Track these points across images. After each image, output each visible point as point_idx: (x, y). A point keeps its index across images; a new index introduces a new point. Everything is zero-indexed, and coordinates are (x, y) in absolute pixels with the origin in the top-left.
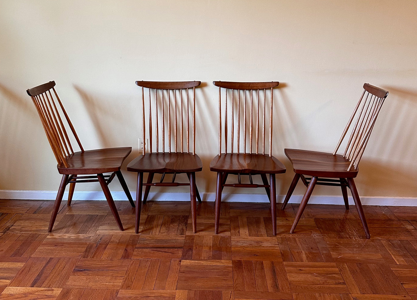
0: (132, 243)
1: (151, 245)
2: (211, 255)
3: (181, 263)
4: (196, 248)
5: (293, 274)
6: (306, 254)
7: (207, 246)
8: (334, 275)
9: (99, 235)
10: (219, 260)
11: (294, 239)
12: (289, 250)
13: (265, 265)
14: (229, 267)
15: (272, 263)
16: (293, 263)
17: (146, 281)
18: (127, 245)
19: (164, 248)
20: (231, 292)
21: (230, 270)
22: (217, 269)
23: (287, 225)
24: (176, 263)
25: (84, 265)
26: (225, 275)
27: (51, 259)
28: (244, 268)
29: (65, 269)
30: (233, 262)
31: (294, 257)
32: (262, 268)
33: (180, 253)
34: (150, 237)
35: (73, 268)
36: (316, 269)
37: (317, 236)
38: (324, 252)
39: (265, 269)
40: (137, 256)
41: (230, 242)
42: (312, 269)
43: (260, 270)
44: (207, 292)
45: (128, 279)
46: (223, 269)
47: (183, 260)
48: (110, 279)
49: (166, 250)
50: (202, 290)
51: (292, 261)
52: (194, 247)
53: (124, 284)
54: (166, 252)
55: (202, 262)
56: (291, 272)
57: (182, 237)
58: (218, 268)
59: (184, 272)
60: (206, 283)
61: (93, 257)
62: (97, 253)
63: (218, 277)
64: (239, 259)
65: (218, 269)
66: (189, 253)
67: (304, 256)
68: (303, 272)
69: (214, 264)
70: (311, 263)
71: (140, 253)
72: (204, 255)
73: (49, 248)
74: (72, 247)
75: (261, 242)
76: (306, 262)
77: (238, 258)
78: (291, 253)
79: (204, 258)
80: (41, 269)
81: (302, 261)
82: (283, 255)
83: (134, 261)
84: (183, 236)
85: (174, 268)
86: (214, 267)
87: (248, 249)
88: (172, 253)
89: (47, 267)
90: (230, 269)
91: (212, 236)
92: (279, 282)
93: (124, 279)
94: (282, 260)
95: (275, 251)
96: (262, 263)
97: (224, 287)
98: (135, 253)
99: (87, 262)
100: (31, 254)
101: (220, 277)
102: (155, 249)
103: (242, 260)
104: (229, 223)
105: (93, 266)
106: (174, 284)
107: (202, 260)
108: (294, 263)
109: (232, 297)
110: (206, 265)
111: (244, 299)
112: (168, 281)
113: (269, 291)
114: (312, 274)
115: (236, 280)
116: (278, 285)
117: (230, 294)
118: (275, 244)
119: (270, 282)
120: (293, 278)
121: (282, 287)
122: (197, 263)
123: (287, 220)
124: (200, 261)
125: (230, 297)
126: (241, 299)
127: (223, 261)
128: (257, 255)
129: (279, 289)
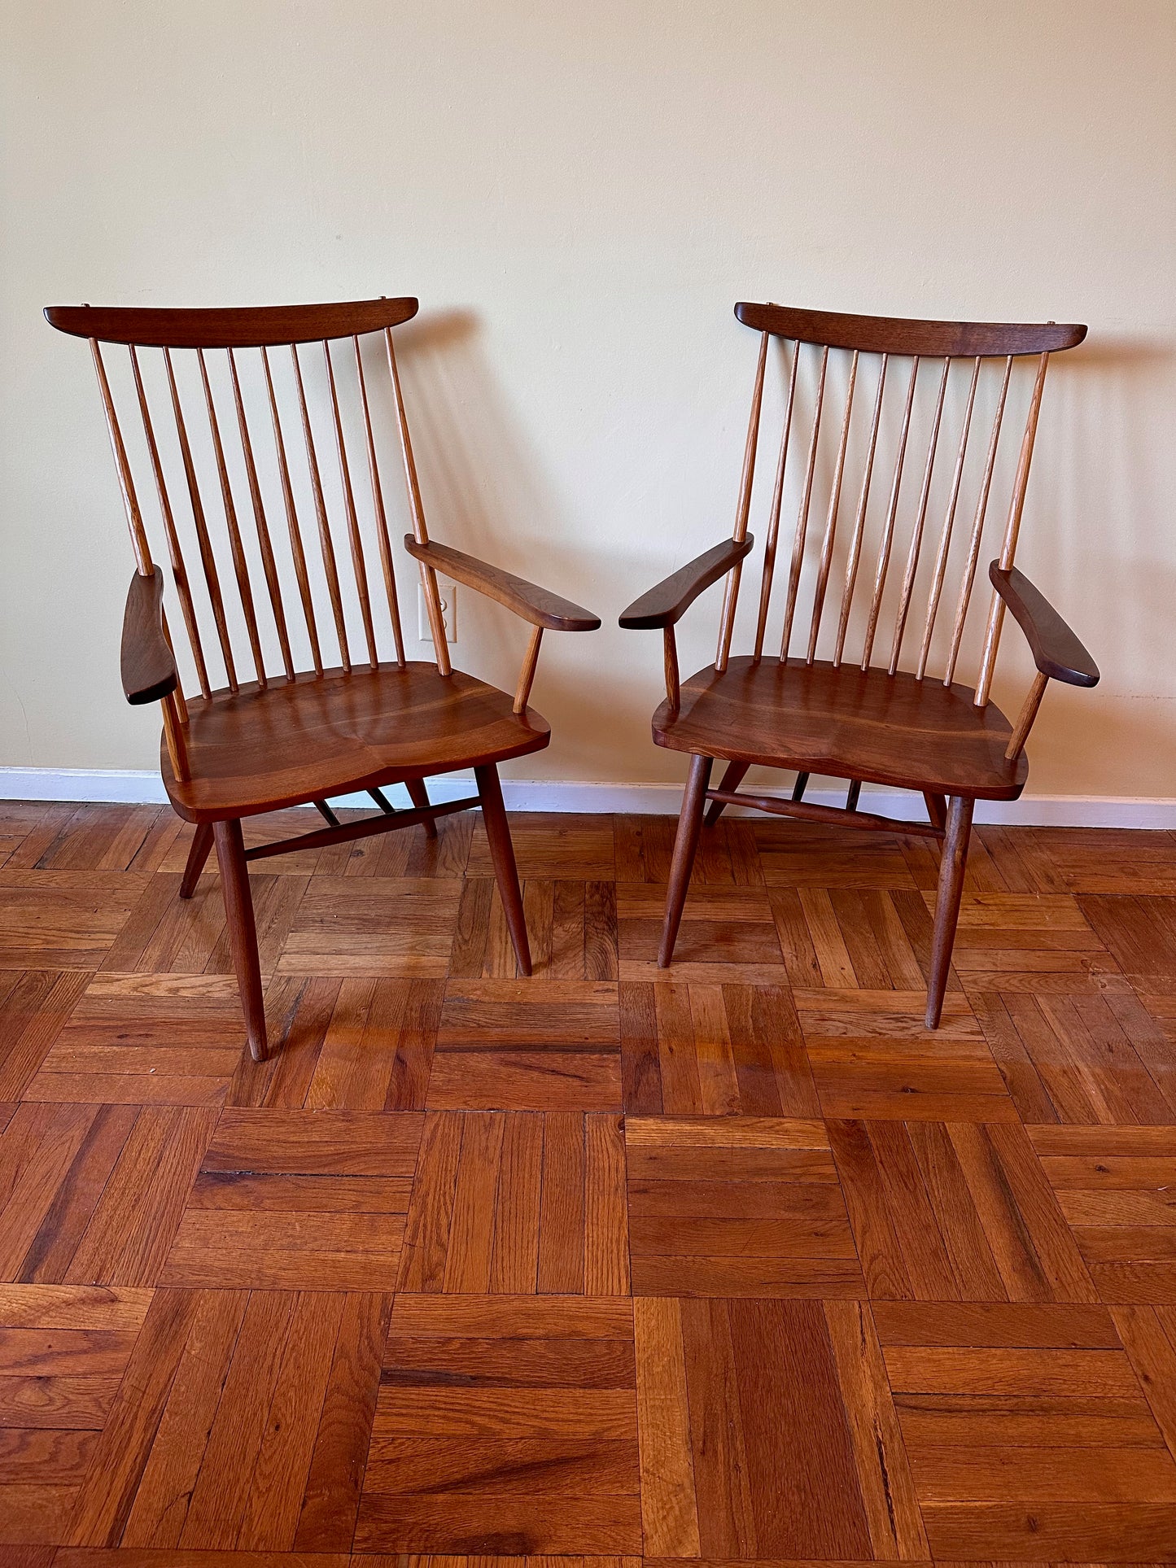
0: (421, 1024)
1: (495, 1034)
2: (737, 1090)
3: (628, 1135)
4: (671, 1050)
5: (1078, 1195)
6: (1098, 1083)
7: (711, 1041)
9: (290, 978)
10: (776, 1119)
11: (1034, 999)
12: (1029, 1062)
13: (957, 1144)
14: (815, 1158)
15: (984, 1132)
16: (1063, 1129)
17: (500, 1243)
18: (403, 1035)
19: (545, 1048)
20: (856, 1304)
21: (828, 1176)
22: (774, 1171)
23: (987, 927)
24: (608, 1139)
25: (237, 1148)
26: (813, 1206)
27: (105, 1110)
28: (881, 1162)
29: (161, 1171)
30: (829, 1130)
31: (1056, 1096)
32: (953, 1163)
33: (613, 1080)
34: (486, 992)
35: (196, 1167)
37: (1110, 981)
38: (1163, 1068)
39: (964, 1170)
40: (448, 1093)
41: (794, 1018)
43: (945, 1173)
44: (762, 1308)
45: (425, 1226)
46: (798, 1170)
47: (631, 1116)
48: (351, 1228)
49: (558, 1060)
50: (739, 1295)
51: (1058, 1122)
52: (663, 1048)
53: (410, 1258)
54: (559, 1073)
56: (1067, 1184)
57: (607, 990)
58: (776, 1164)
59: (645, 1191)
60: (747, 1253)
61: (272, 1103)
62: (288, 1081)
63: (788, 1214)
64: (851, 1116)
65: (780, 1171)
66: (648, 1080)
67: (1094, 1092)
68: (1113, 1180)
69: (759, 1139)
70: (1132, 1132)
71: (457, 1076)
72: (709, 1090)
73: (95, 1049)
74: (187, 1046)
75: (914, 1020)
76: (1110, 1125)
77: (843, 1111)
78: (1040, 1075)
79: (713, 1109)
80: (64, 1173)
81: (1096, 1123)
82: (1012, 1087)
83: (437, 1125)
84: (609, 985)
85: (601, 1166)
86: (761, 1161)
87: (870, 1055)
88: (581, 1078)
89: (88, 1162)
90: (826, 1169)
91: (719, 989)
92: (1036, 1242)
93: (409, 1232)
94: (1014, 1116)
95: (978, 1064)
96: (945, 1135)
97: (826, 1278)
98: (437, 1078)
99: (250, 1129)
100: (25, 1086)
101: (797, 1215)
102: (513, 1057)
103: (862, 1116)
104: (769, 919)
105: (278, 1151)
106: (615, 1261)
107: (704, 1118)
108: (1067, 1132)
109: (868, 1338)
110: (727, 1146)
111: (923, 1352)
112: (591, 1239)
113: (1013, 1299)
114: (1152, 1190)
115: (864, 1233)
116: (1036, 1258)
117: (859, 1319)
118: (969, 1030)
119: (1001, 1241)
120: (1086, 1214)
121: (1057, 1273)
122: (689, 1135)
123: (979, 903)
124: (701, 1125)
125: (864, 1340)
126: (908, 1349)
127: (789, 1124)
128: (913, 1091)
129: (1045, 1281)
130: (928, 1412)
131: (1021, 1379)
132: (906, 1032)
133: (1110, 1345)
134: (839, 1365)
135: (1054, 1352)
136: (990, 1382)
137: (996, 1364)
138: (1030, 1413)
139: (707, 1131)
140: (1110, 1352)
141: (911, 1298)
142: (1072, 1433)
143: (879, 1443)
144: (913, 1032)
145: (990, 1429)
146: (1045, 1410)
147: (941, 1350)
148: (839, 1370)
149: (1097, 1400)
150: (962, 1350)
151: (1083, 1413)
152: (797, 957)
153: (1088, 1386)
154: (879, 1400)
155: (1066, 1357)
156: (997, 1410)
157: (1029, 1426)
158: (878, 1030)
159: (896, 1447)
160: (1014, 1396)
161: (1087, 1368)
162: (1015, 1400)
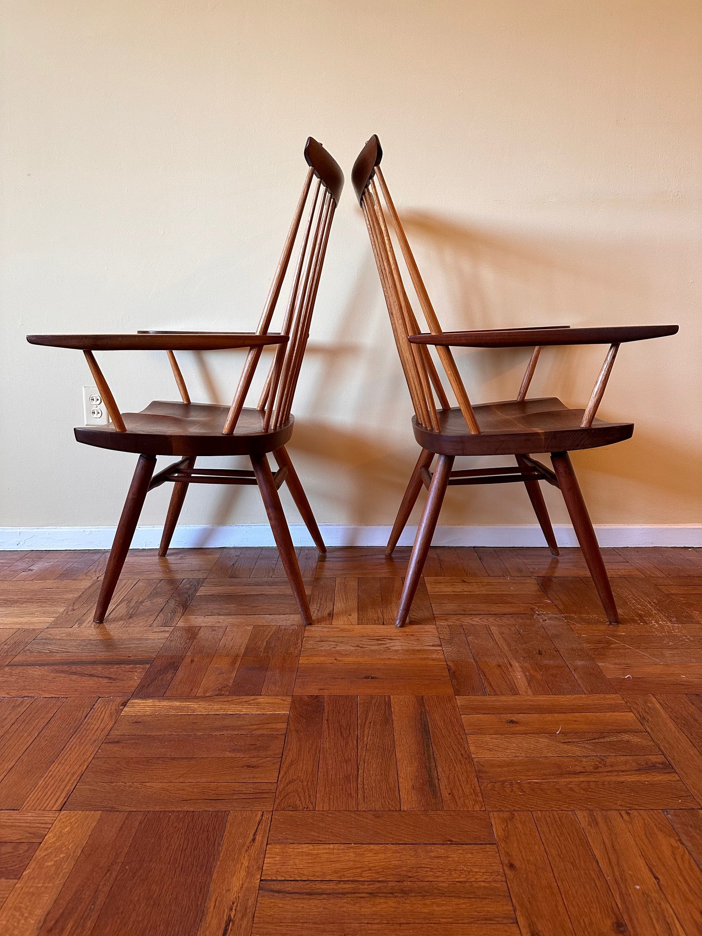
1: (60, 656)
2: (231, 681)
3: (125, 709)
4: (192, 661)
5: (487, 738)
6: (524, 672)
7: (228, 655)
8: (626, 737)
10: (252, 697)
11: (488, 628)
12: (473, 661)
13: (395, 708)
14: (276, 718)
15: (421, 701)
16: (487, 698)
19: (93, 663)
20: (260, 814)
21: (278, 730)
22: (234, 728)
23: (465, 593)
24: (108, 712)
26: (255, 749)
28: (327, 720)
30: (293, 702)
31: (488, 679)
32: (387, 720)
33: (135, 679)
34: (71, 635)
36: (561, 716)
37: (550, 619)
38: (579, 663)
39: (395, 723)
41: (300, 641)
42: (548, 717)
43: (378, 727)
44: (173, 818)
46: (255, 727)
47: (136, 698)
49: (98, 669)
50: (157, 809)
51: (484, 694)
52: (187, 660)
54: (94, 676)
55: (193, 705)
56: (480, 730)
57: (163, 631)
58: (239, 723)
59: (118, 742)
60: (181, 780)
63: (230, 755)
64: (316, 693)
65: (239, 728)
66: (162, 679)
67: (519, 677)
68: (519, 728)
69: (232, 709)
70: (544, 699)
72: (209, 681)
75: (391, 639)
76: (527, 695)
77: (311, 690)
78: (479, 668)
79: (206, 692)
81: (515, 694)
82: (453, 674)
84: (167, 629)
85: (91, 728)
86: (227, 722)
87: (349, 659)
88: (111, 678)
90: (279, 726)
91: (251, 628)
92: (440, 769)
94: (451, 691)
95: (431, 662)
96: (389, 704)
97: (243, 796)
101: (238, 755)
102: (64, 668)
103: (326, 693)
106: (62, 787)
107: (196, 698)
108: (490, 700)
109: (259, 838)
110: (204, 713)
111: (305, 848)
112: (51, 773)
113: (404, 808)
114: (552, 734)
115: (291, 764)
116: (436, 781)
117: (257, 825)
118: (431, 644)
119: (409, 769)
120: (490, 750)
121: (451, 790)
122: (177, 708)
123: (465, 582)
124: (189, 702)
125: (254, 840)
126: (291, 846)
127: (261, 699)
128: (372, 678)
129: (439, 795)
130: (288, 895)
131: (391, 868)
132: (382, 646)
133: (484, 841)
134: (220, 859)
135: (429, 847)
136: (359, 870)
137: (370, 857)
138: (390, 895)
139: (192, 705)
140: (483, 846)
141: (311, 809)
142: (426, 911)
143: (229, 920)
144: (387, 646)
145: (345, 909)
146: (405, 893)
147: (322, 846)
148: (219, 863)
149: (458, 884)
150: (343, 846)
151: (442, 894)
152: (318, 611)
153: (453, 873)
154: (245, 885)
155: (440, 850)
156: (357, 893)
157: (386, 906)
158: (361, 645)
159: (244, 926)
160: (379, 881)
161: (456, 859)
162: (378, 885)
